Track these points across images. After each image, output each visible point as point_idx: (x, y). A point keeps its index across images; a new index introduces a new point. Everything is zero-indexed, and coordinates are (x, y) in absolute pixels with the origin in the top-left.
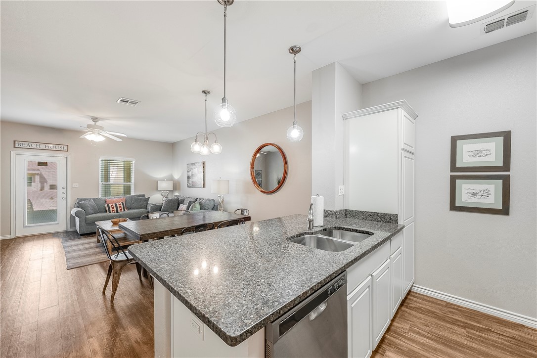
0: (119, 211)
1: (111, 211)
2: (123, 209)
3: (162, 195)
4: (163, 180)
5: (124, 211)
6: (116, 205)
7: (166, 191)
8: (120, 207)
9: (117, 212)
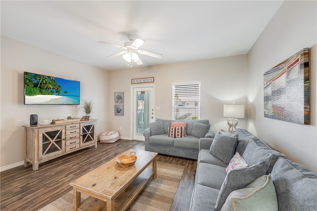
0: (176, 136)
1: (170, 135)
2: (180, 135)
3: (229, 124)
4: (229, 104)
5: (181, 137)
6: (175, 128)
7: (234, 118)
8: (178, 132)
9: (175, 137)
